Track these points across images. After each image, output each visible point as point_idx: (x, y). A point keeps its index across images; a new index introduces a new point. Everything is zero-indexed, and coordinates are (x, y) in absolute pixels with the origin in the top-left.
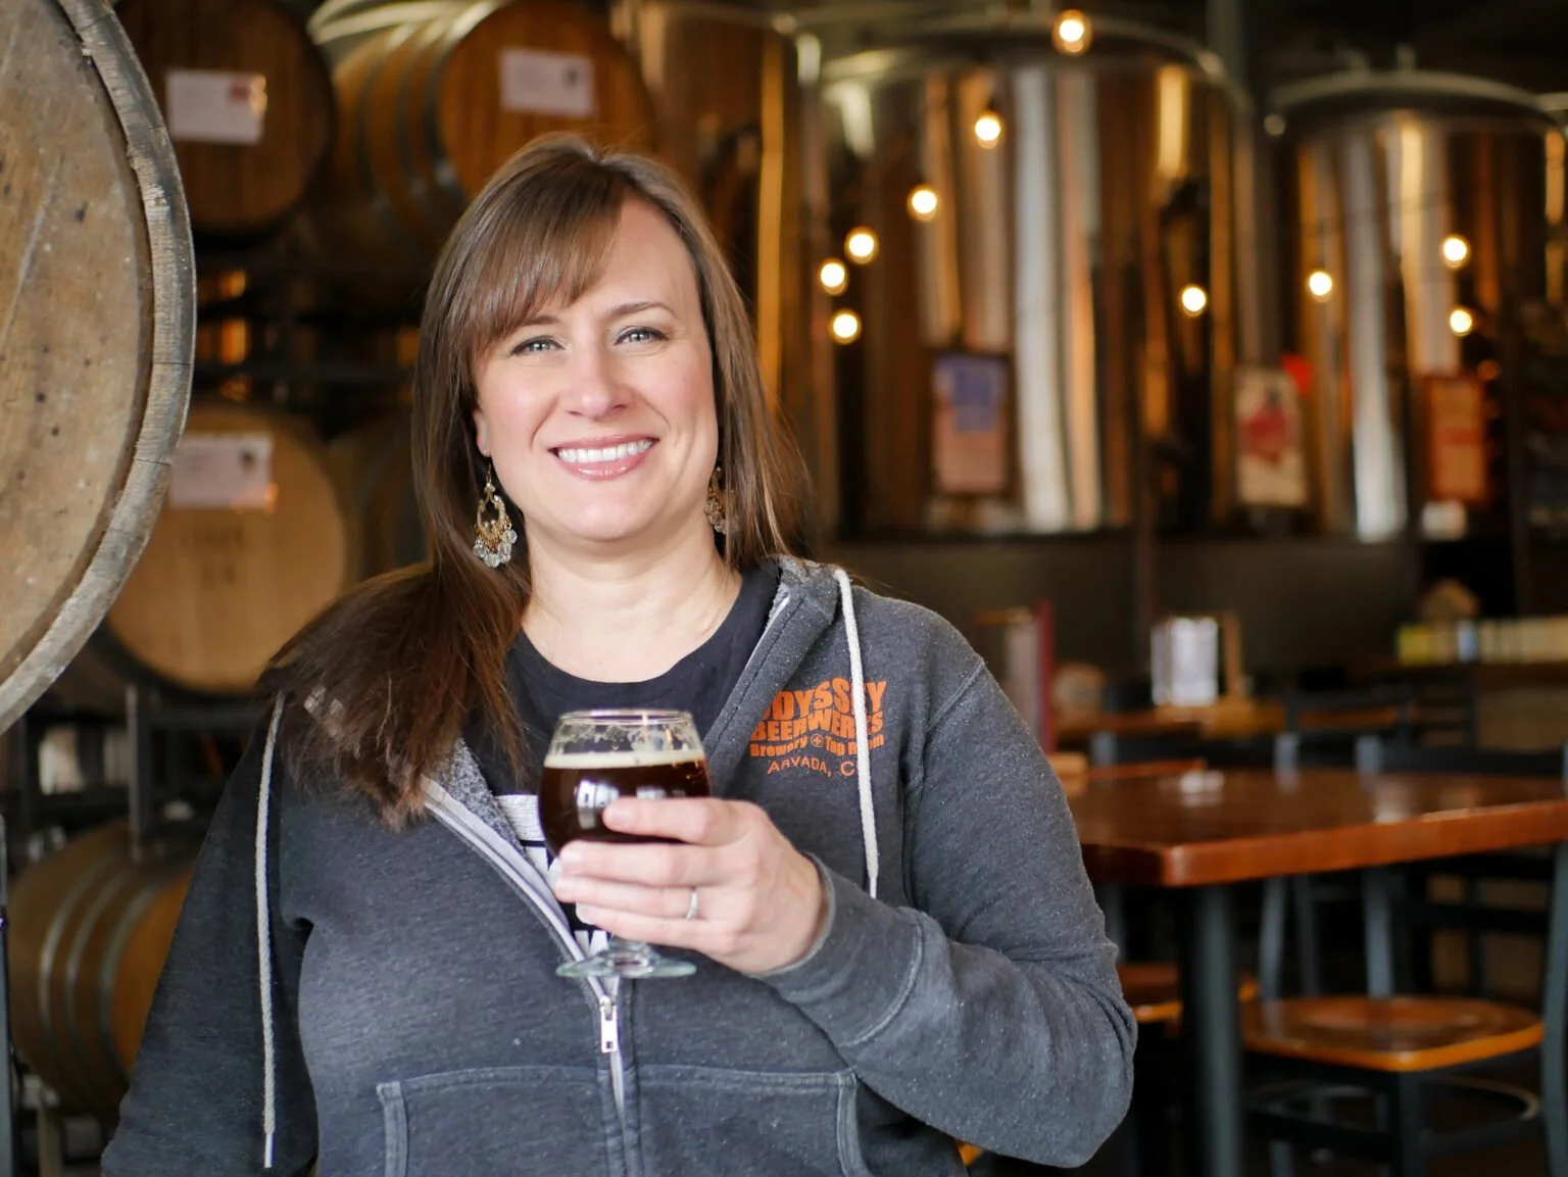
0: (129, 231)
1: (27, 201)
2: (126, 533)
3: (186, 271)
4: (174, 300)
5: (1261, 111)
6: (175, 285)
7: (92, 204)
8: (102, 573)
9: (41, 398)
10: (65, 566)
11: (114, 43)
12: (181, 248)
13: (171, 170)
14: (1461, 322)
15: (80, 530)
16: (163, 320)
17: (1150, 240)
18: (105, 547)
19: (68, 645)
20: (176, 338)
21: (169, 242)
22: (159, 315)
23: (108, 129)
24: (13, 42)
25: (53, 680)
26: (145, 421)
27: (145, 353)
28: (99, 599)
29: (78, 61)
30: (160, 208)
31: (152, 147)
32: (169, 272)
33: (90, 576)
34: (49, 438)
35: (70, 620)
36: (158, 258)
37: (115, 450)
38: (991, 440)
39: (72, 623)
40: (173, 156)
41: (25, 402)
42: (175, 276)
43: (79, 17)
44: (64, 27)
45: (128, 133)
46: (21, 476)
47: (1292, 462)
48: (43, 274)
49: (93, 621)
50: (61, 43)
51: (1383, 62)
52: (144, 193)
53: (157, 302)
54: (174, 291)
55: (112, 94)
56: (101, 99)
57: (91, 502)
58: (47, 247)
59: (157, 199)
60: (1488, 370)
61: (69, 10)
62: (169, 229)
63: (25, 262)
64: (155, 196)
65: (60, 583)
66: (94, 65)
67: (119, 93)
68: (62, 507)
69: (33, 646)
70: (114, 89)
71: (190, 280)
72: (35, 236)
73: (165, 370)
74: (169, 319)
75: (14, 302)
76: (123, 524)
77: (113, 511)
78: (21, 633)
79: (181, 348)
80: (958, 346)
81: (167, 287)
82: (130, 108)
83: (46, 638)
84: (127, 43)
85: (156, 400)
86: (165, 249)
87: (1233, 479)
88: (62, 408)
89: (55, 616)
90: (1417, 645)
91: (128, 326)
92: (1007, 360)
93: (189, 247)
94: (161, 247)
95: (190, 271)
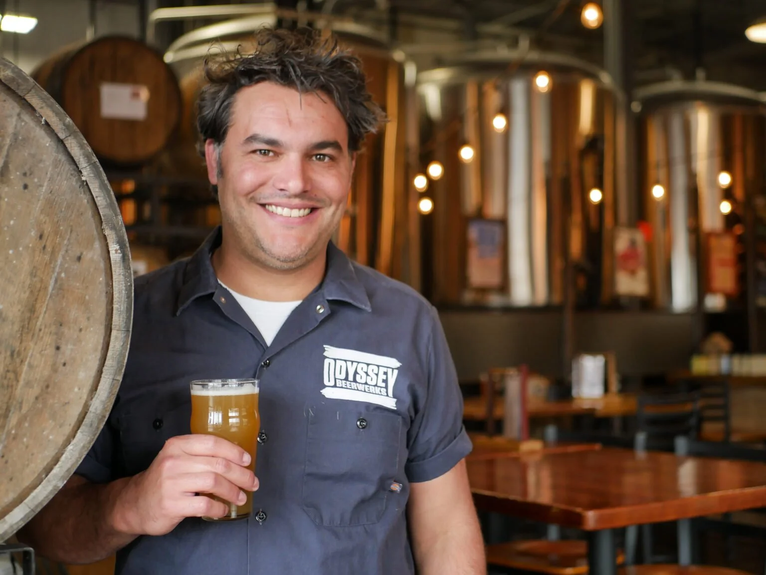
0: (102, 265)
1: (53, 253)
2: (97, 414)
3: (129, 286)
4: (123, 299)
5: (630, 99)
6: (124, 292)
7: (84, 253)
8: (84, 433)
9: (58, 348)
10: (67, 430)
11: (98, 176)
12: (127, 274)
13: (123, 236)
14: (726, 207)
15: (75, 412)
16: (117, 309)
17: (575, 164)
18: (87, 420)
19: (68, 470)
20: (123, 318)
21: (121, 271)
22: (115, 306)
23: (93, 216)
24: (49, 175)
25: (61, 487)
26: (107, 358)
27: (108, 324)
28: (84, 447)
29: (79, 184)
30: (118, 255)
31: (114, 225)
32: (121, 286)
33: (79, 434)
34: (61, 368)
35: (69, 457)
36: (116, 279)
37: (93, 372)
38: (495, 262)
39: (71, 459)
40: (124, 230)
41: (51, 351)
42: (124, 288)
43: (80, 163)
44: (73, 167)
45: (103, 218)
46: (47, 387)
47: (642, 274)
48: (60, 288)
49: (80, 458)
50: (72, 175)
51: (689, 76)
52: (110, 247)
53: (115, 300)
54: (123, 295)
55: (95, 199)
56: (90, 201)
57: (80, 398)
58: (63, 275)
59: (116, 251)
60: (738, 230)
61: (76, 159)
62: (122, 265)
63: (52, 282)
64: (115, 249)
65: (65, 438)
66: (87, 184)
67: (99, 198)
68: (67, 401)
69: (51, 469)
70: (97, 197)
71: (131, 289)
72: (57, 269)
73: (118, 333)
74: (121, 308)
75: (46, 303)
76: (96, 409)
77: (91, 402)
78: (45, 463)
79: (126, 323)
80: (480, 215)
81: (120, 293)
82: (104, 206)
83: (57, 466)
84: (104, 175)
85: (113, 348)
86: (120, 274)
87: (613, 282)
88: (68, 352)
89: (62, 454)
90: (701, 366)
91: (100, 312)
92: (503, 223)
93: (131, 274)
94: (117, 273)
95: (131, 285)
